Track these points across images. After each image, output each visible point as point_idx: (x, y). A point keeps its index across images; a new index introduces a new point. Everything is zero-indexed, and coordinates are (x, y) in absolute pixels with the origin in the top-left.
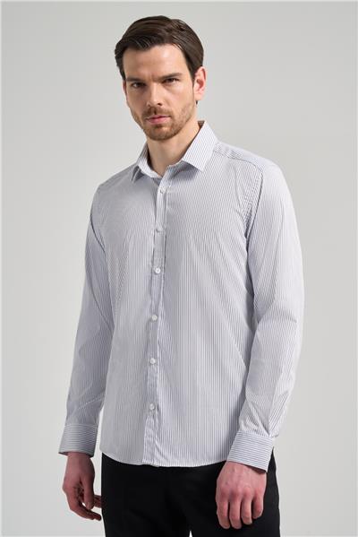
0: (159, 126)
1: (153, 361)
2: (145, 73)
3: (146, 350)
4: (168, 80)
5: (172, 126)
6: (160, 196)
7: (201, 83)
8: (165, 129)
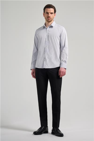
0: (49, 20)
1: (45, 53)
2: (49, 11)
3: (44, 52)
4: (52, 13)
5: (51, 20)
6: (47, 30)
7: (55, 15)
8: (50, 20)
